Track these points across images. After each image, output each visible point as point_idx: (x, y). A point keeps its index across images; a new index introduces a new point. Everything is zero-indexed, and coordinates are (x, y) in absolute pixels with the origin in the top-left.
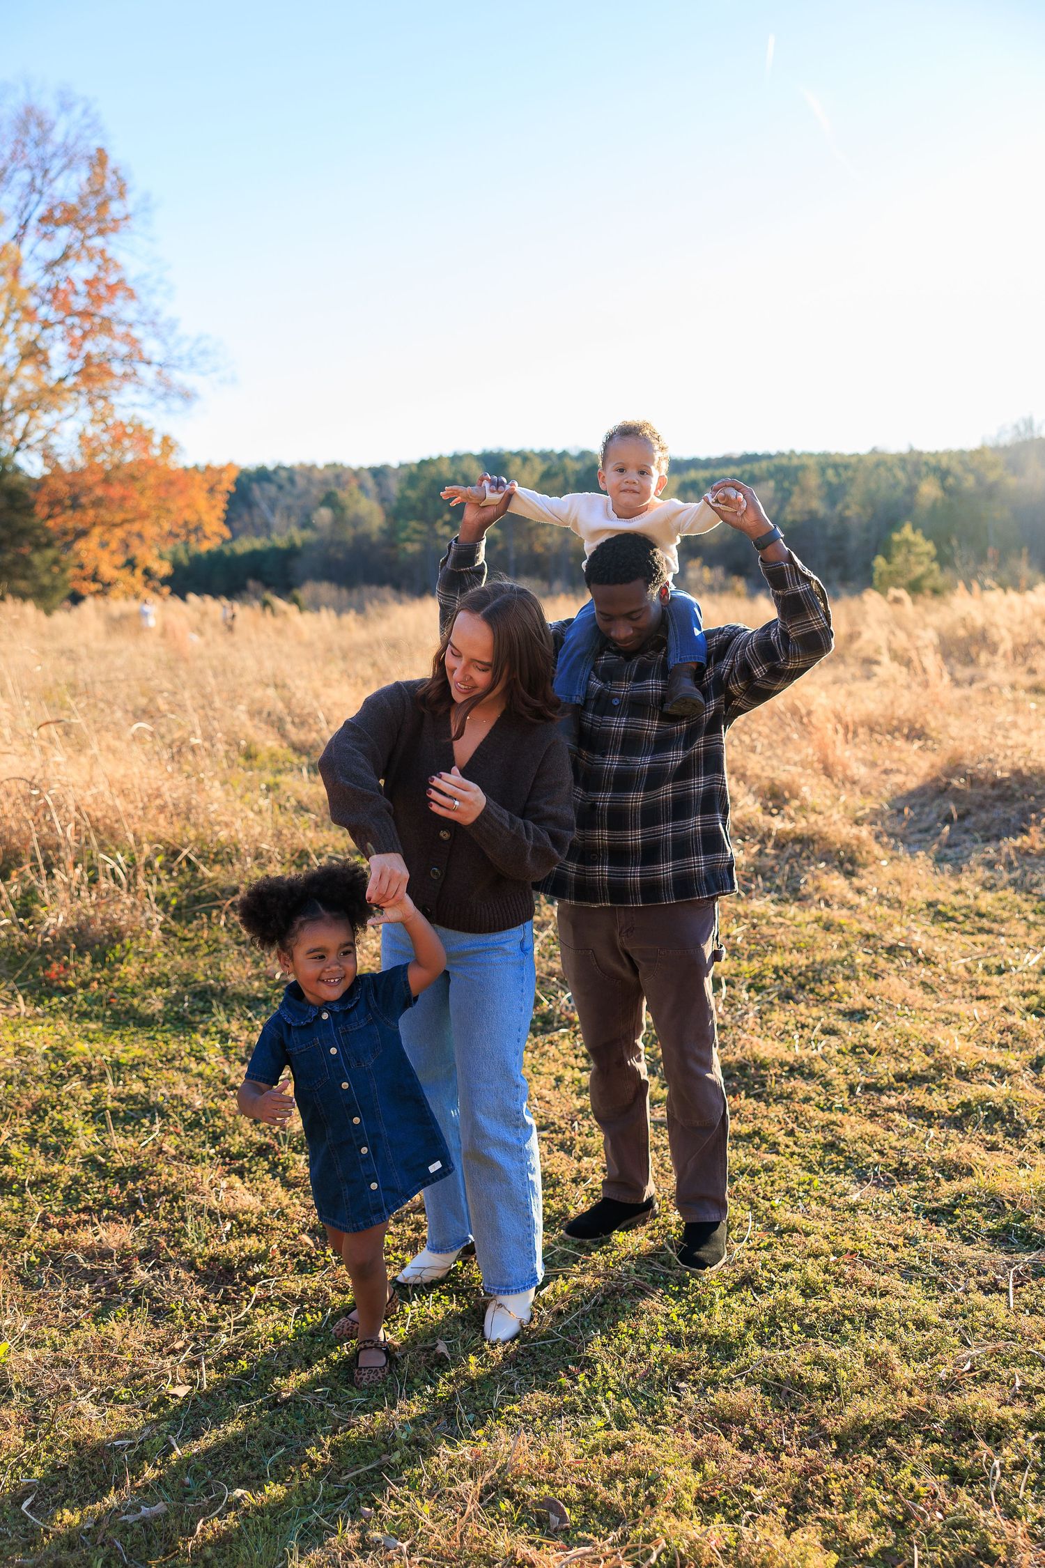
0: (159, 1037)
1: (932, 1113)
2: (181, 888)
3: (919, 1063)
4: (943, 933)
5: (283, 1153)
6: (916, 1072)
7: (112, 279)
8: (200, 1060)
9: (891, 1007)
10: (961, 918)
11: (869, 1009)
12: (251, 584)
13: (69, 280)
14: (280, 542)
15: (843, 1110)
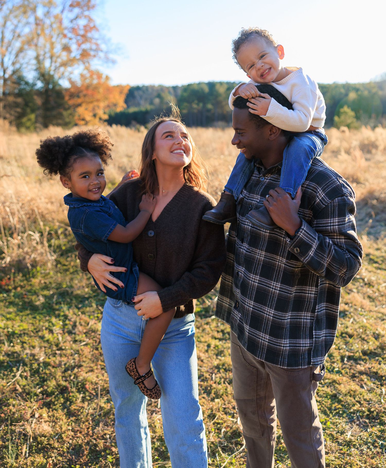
0: (38, 317)
1: (382, 377)
2: (68, 242)
3: (372, 345)
4: (374, 270)
5: (72, 392)
6: (371, 350)
7: (92, 25)
8: (51, 331)
9: (356, 310)
10: (380, 262)
11: (347, 311)
12: (134, 122)
13: (78, 26)
14: (143, 109)
15: (339, 372)
